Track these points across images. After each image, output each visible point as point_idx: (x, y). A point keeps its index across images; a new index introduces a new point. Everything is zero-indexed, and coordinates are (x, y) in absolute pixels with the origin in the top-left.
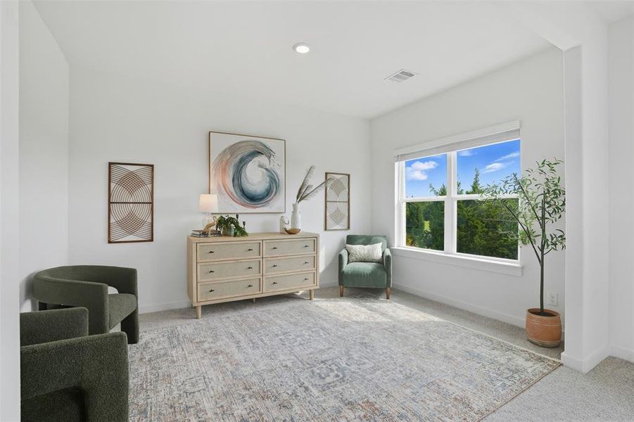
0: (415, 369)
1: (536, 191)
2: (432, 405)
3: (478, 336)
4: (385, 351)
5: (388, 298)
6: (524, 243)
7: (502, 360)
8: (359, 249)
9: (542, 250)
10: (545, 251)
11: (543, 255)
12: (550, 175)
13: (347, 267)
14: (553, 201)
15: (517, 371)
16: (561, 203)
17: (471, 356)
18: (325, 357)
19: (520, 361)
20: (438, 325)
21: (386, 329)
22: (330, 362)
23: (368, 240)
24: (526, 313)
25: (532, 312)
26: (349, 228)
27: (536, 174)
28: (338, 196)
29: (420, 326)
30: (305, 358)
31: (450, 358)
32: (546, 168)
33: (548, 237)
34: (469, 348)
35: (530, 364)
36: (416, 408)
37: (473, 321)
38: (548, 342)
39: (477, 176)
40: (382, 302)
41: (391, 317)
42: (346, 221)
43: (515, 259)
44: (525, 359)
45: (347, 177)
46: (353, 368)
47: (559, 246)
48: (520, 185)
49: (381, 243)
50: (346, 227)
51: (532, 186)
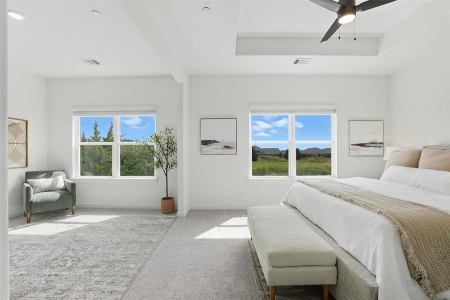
0: (119, 240)
1: (163, 142)
2: (137, 249)
3: (141, 217)
4: (96, 239)
5: (73, 214)
6: (158, 167)
7: (157, 223)
8: (42, 182)
9: (167, 169)
10: (168, 170)
11: (167, 171)
12: (169, 135)
13: (35, 197)
14: (170, 147)
15: (164, 224)
16: (173, 148)
17: (142, 226)
18: (53, 257)
19: (163, 221)
20: (117, 219)
21: (87, 230)
22: (61, 257)
23: (49, 174)
24: (161, 200)
25: (164, 199)
26: (27, 165)
27: (163, 134)
28: (16, 138)
29: (107, 222)
30: (36, 264)
31: (133, 230)
32: (168, 132)
33: (170, 163)
34: (140, 223)
35: (166, 221)
36: (131, 253)
37: (135, 212)
38: (170, 211)
39: (111, 127)
40: (70, 217)
41: (85, 223)
42: (24, 159)
43: (152, 175)
44: (164, 219)
45: (25, 122)
46: (81, 253)
47: (174, 167)
48: (157, 139)
49: (62, 176)
50: (24, 164)
51: (162, 139)
